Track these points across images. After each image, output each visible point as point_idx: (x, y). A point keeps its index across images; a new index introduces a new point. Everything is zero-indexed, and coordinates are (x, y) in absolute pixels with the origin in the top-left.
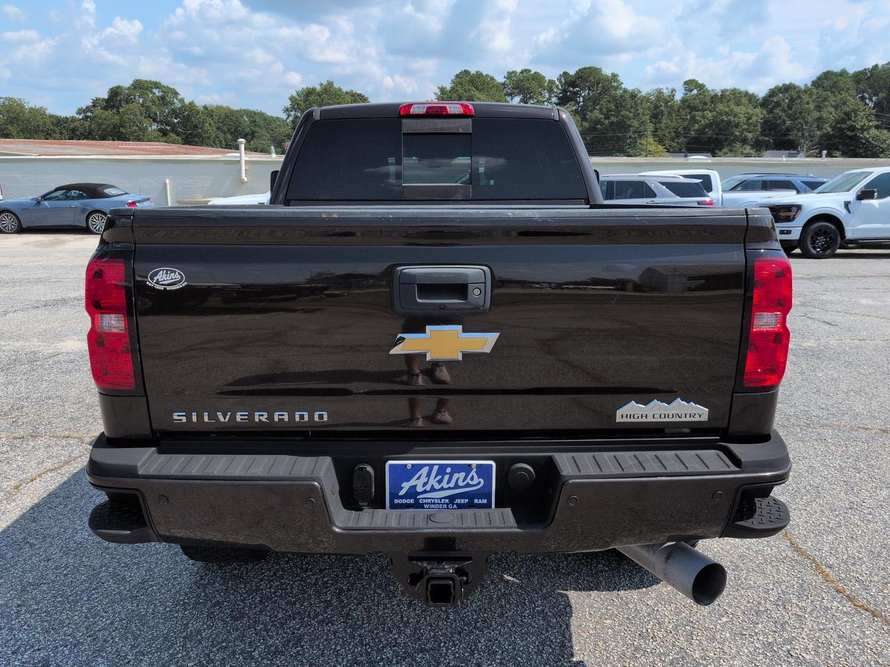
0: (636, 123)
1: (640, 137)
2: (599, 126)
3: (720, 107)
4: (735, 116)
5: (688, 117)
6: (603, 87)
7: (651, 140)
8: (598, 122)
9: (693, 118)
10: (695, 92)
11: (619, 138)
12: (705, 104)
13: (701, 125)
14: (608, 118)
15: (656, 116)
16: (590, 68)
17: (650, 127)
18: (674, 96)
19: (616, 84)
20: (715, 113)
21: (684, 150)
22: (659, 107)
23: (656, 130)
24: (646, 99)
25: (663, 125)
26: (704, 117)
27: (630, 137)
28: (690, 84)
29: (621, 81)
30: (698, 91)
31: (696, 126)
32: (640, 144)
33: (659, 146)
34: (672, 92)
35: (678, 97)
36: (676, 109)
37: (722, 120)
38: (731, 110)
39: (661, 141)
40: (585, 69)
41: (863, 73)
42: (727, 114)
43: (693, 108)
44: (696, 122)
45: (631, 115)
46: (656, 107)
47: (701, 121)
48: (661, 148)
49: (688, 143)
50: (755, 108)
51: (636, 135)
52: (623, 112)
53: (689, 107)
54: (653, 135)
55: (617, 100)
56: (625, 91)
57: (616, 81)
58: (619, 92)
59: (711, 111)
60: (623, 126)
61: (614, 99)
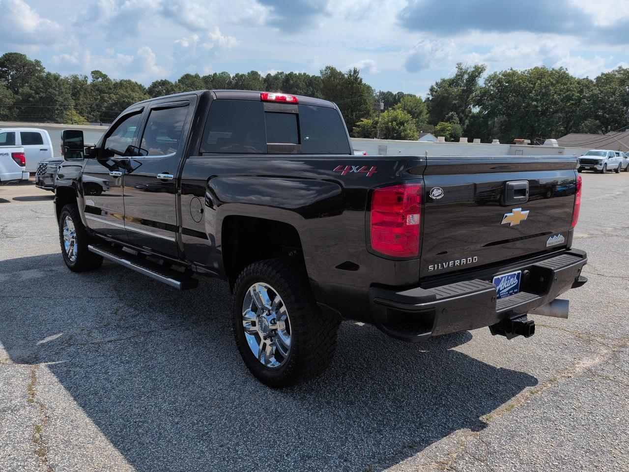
0: (60, 99)
1: (66, 109)
2: (31, 99)
3: (122, 92)
4: (132, 99)
5: (99, 97)
6: (28, 69)
7: (74, 112)
8: (30, 96)
9: (102, 98)
10: (100, 79)
11: (48, 109)
12: (110, 89)
13: (109, 104)
14: (38, 94)
15: (76, 95)
16: (15, 54)
17: (73, 103)
18: (86, 81)
19: (39, 69)
20: (118, 96)
21: (99, 121)
22: (77, 88)
23: (76, 105)
24: (65, 81)
25: (80, 102)
26: (110, 98)
27: (57, 109)
28: (96, 74)
29: (44, 66)
30: (102, 79)
31: (106, 104)
32: (66, 114)
33: (81, 117)
34: (85, 78)
35: (90, 81)
36: (89, 90)
37: (124, 101)
38: (130, 95)
39: (81, 113)
40: (11, 54)
41: (209, 77)
42: (126, 97)
43: (101, 91)
44: (105, 101)
45: (57, 93)
46: (74, 88)
47: (109, 101)
48: (82, 119)
49: (100, 116)
50: (145, 94)
51: (62, 108)
52: (50, 90)
53: (98, 90)
54: (75, 109)
55: (44, 80)
56: (49, 74)
57: (39, 65)
58: (44, 75)
59: (115, 94)
60: (50, 100)
61: (41, 79)
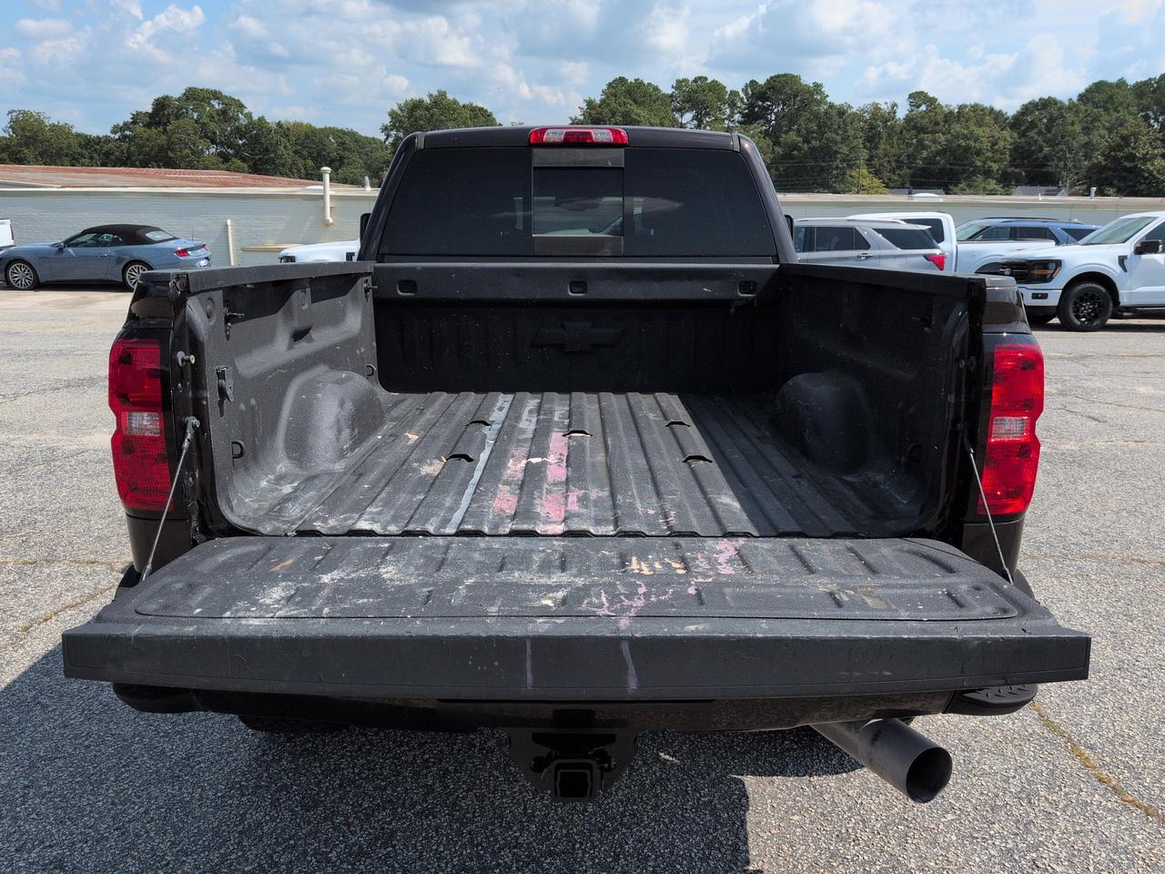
0: (845, 149)
1: (850, 167)
2: (795, 152)
3: (957, 128)
4: (975, 141)
5: (914, 141)
6: (802, 101)
7: (865, 171)
8: (795, 147)
9: (920, 142)
10: (923, 108)
11: (822, 169)
12: (937, 124)
13: (931, 152)
14: (808, 142)
15: (872, 139)
16: (785, 75)
17: (864, 154)
18: (895, 113)
19: (819, 98)
20: (949, 136)
21: (908, 185)
22: (876, 126)
23: (871, 159)
24: (857, 117)
25: (880, 152)
26: (934, 141)
27: (837, 167)
28: (917, 98)
29: (826, 93)
30: (927, 106)
31: (925, 154)
32: (851, 176)
33: (876, 180)
34: (893, 108)
35: (902, 113)
36: (898, 130)
37: (959, 146)
38: (971, 132)
39: (877, 173)
40: (778, 76)
41: (1147, 83)
42: (965, 137)
43: (921, 130)
44: (924, 147)
45: (839, 138)
46: (872, 127)
47: (930, 147)
48: (877, 182)
49: (913, 176)
50: (1002, 130)
51: (845, 165)
52: (829, 135)
53: (915, 127)
54: (867, 165)
55: (821, 118)
56: (831, 106)
57: (821, 93)
58: (823, 108)
59: (944, 134)
60: (827, 153)
61: (816, 116)
